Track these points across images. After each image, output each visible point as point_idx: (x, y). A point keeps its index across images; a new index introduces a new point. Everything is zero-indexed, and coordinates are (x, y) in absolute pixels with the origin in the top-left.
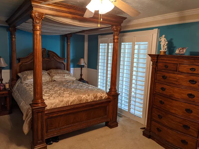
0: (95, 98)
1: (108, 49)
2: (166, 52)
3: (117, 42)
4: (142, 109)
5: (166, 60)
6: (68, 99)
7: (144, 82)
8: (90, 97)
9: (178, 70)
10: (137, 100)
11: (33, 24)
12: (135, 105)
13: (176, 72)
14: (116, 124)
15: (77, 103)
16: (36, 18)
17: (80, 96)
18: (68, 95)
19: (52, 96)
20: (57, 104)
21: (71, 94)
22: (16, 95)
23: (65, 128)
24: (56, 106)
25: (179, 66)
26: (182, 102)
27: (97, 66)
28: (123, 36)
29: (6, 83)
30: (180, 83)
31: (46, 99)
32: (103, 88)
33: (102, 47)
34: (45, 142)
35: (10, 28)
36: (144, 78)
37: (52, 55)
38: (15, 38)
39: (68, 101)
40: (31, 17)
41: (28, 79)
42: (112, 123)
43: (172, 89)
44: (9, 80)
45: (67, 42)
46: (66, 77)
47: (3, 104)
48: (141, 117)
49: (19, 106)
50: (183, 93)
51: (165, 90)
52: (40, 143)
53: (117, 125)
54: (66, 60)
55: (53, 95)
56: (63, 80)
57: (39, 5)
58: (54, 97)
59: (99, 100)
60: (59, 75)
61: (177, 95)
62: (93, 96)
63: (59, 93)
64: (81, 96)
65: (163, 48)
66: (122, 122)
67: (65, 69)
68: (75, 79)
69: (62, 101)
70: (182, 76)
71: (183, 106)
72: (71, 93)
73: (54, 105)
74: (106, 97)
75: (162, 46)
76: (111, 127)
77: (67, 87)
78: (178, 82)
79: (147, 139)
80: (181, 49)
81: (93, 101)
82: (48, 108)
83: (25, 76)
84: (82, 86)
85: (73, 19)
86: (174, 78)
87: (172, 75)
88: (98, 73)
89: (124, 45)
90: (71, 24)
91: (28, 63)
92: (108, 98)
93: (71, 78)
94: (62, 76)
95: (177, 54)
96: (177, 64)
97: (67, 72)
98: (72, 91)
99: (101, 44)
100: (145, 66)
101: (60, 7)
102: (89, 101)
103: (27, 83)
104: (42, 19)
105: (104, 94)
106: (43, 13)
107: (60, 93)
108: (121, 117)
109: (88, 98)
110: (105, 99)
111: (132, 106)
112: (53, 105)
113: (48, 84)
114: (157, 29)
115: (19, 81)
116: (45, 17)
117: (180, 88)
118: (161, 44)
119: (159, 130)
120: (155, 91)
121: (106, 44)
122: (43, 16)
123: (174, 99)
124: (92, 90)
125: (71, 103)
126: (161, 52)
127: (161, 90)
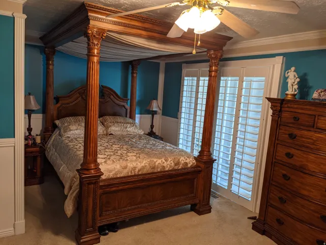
0: (176, 165)
1: (198, 86)
2: (296, 95)
3: (215, 76)
4: (251, 186)
5: (297, 108)
6: (135, 164)
7: (256, 143)
8: (168, 162)
9: (315, 125)
10: (244, 171)
11: (89, 45)
12: (240, 180)
13: (312, 129)
14: (209, 208)
15: (149, 172)
16: (94, 36)
17: (153, 161)
18: (135, 158)
19: (109, 159)
20: (118, 171)
21: (139, 157)
22: (52, 154)
23: (129, 210)
24: (116, 174)
25: (318, 119)
26: (320, 178)
27: (179, 113)
28: (223, 66)
29: (37, 135)
30: (318, 147)
31: (101, 163)
32: (187, 149)
33: (188, 83)
34: (97, 231)
35: (46, 49)
36: (257, 136)
37: (107, 93)
38: (53, 65)
39: (135, 168)
40: (86, 35)
41: (71, 130)
42: (201, 207)
43: (305, 156)
44: (41, 131)
45: (133, 73)
46: (129, 129)
47: (29, 168)
48: (250, 199)
49: (57, 172)
50: (322, 164)
51: (292, 157)
52: (90, 232)
53: (209, 211)
54: (129, 101)
55: (112, 158)
56: (125, 133)
57: (100, 16)
58: (113, 161)
59: (182, 169)
60: (119, 126)
61: (312, 167)
62: (174, 162)
63: (119, 154)
64: (155, 160)
65: (291, 88)
66: (218, 207)
67: (126, 117)
68: (143, 133)
69: (125, 167)
70: (322, 136)
71: (321, 184)
72: (138, 155)
73: (114, 172)
74: (194, 163)
75: (289, 85)
76: (200, 213)
77: (132, 146)
78: (316, 145)
79: (259, 235)
80: (322, 92)
81: (174, 170)
82: (103, 177)
83: (66, 124)
84: (154, 145)
85: (150, 38)
86: (310, 139)
87: (305, 133)
88: (179, 124)
89: (226, 80)
90: (146, 46)
91: (71, 104)
92: (197, 166)
93: (136, 131)
94: (122, 127)
95: (315, 99)
96: (315, 116)
97: (131, 120)
98: (140, 152)
99: (186, 78)
100: (259, 117)
101: (131, 19)
102: (167, 169)
103: (69, 136)
104: (102, 37)
105: (191, 159)
106: (104, 30)
107: (122, 154)
108: (215, 197)
109: (165, 164)
110: (192, 167)
111: (234, 181)
112: (112, 174)
113: (101, 139)
114: (282, 57)
115: (57, 132)
116: (107, 36)
117: (318, 156)
118: (288, 82)
119: (280, 222)
120: (275, 158)
121: (196, 78)
122: (104, 35)
123: (307, 172)
124: (171, 152)
125: (139, 171)
126: (287, 95)
127: (285, 157)
